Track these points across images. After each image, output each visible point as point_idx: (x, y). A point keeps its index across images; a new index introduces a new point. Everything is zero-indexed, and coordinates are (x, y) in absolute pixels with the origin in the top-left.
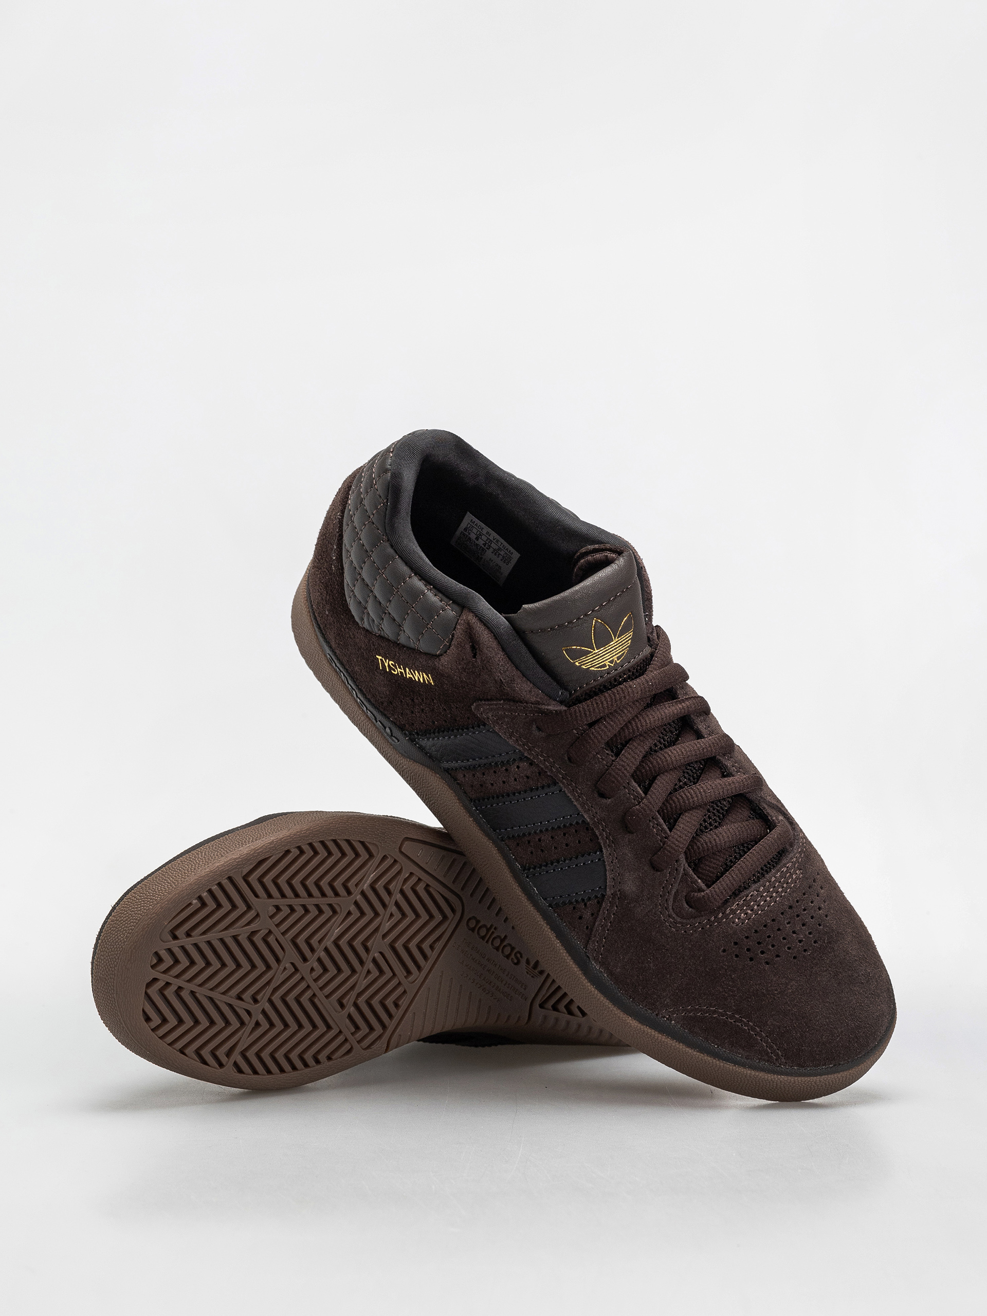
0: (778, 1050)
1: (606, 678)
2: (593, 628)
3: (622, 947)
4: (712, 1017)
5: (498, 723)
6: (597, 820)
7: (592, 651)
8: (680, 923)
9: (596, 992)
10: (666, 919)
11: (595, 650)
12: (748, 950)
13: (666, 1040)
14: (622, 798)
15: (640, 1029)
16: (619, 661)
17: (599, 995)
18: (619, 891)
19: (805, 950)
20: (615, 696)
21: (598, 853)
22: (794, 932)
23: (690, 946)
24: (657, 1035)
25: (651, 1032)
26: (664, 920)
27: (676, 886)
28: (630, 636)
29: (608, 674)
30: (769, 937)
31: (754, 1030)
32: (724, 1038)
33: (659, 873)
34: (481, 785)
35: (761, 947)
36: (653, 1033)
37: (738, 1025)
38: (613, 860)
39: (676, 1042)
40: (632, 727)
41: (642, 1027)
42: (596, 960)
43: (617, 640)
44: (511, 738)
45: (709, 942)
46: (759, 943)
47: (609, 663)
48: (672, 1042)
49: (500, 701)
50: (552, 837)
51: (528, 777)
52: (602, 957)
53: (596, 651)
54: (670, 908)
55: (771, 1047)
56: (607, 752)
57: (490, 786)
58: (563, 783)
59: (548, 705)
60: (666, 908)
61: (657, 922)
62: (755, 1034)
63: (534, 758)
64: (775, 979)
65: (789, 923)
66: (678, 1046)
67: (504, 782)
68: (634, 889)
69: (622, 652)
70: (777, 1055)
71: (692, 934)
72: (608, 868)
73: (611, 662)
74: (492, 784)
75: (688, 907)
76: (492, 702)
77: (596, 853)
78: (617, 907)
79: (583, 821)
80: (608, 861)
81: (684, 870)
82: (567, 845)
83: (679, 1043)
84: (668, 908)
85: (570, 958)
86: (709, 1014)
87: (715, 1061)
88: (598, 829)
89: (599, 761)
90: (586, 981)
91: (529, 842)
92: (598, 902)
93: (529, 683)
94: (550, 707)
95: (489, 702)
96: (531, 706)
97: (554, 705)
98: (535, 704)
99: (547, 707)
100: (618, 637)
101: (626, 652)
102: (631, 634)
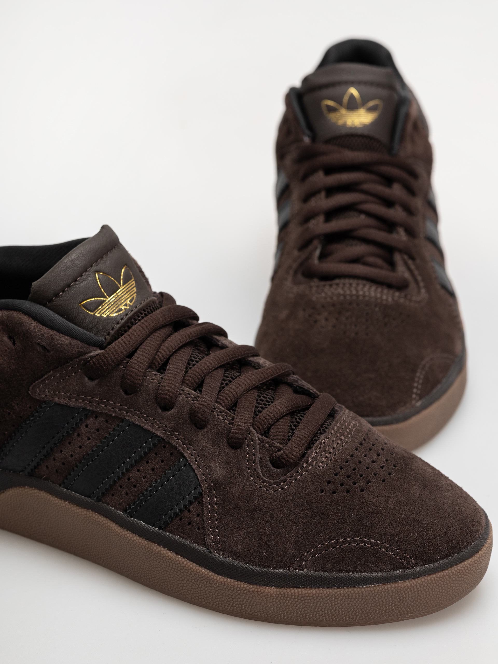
0: (405, 554)
2: (98, 280)
3: (234, 527)
4: (337, 549)
5: (56, 395)
6: (169, 432)
7: (105, 299)
8: (274, 483)
9: (229, 580)
10: (261, 486)
11: (107, 298)
12: (342, 485)
13: (306, 592)
14: (182, 403)
15: (280, 592)
16: (132, 304)
17: (232, 581)
18: (212, 482)
19: (390, 474)
21: (181, 460)
22: (373, 462)
23: (291, 498)
24: (296, 591)
25: (290, 592)
26: (260, 487)
27: (258, 455)
28: (133, 284)
29: (126, 315)
30: (354, 470)
31: (376, 544)
32: (355, 562)
33: (239, 450)
34: (64, 464)
35: (351, 479)
36: (293, 591)
37: (361, 546)
38: (196, 458)
39: (316, 589)
41: (281, 590)
42: (218, 550)
43: (123, 287)
44: (71, 401)
45: (306, 488)
46: (348, 477)
47: (124, 307)
48: (311, 591)
49: (50, 372)
50: (138, 471)
51: (98, 430)
52: (221, 545)
53: (109, 299)
54: (261, 474)
55: (398, 554)
56: (154, 373)
57: (70, 459)
58: (129, 416)
59: (90, 352)
60: (257, 477)
61: (255, 491)
62: (379, 548)
63: (96, 408)
64: (375, 500)
65: (365, 456)
66: (318, 592)
67: (80, 447)
68: (224, 473)
69: (132, 297)
70: (406, 559)
71: (289, 488)
72: (194, 467)
73: (126, 305)
74: (72, 456)
75: (276, 469)
76: (44, 378)
77: (179, 461)
78: (216, 497)
79: (159, 441)
80: (192, 462)
81: (259, 439)
82: (153, 470)
83: (318, 589)
84: (259, 475)
85: (194, 564)
86: (333, 548)
87: (355, 589)
88: (173, 440)
89: (151, 382)
90: (216, 575)
91: (121, 487)
92: (199, 503)
93: (66, 337)
94: (92, 354)
95: (42, 379)
96: (77, 361)
97: (94, 351)
98: (79, 356)
99: (89, 355)
100: (123, 285)
101: (135, 296)
102: (134, 282)
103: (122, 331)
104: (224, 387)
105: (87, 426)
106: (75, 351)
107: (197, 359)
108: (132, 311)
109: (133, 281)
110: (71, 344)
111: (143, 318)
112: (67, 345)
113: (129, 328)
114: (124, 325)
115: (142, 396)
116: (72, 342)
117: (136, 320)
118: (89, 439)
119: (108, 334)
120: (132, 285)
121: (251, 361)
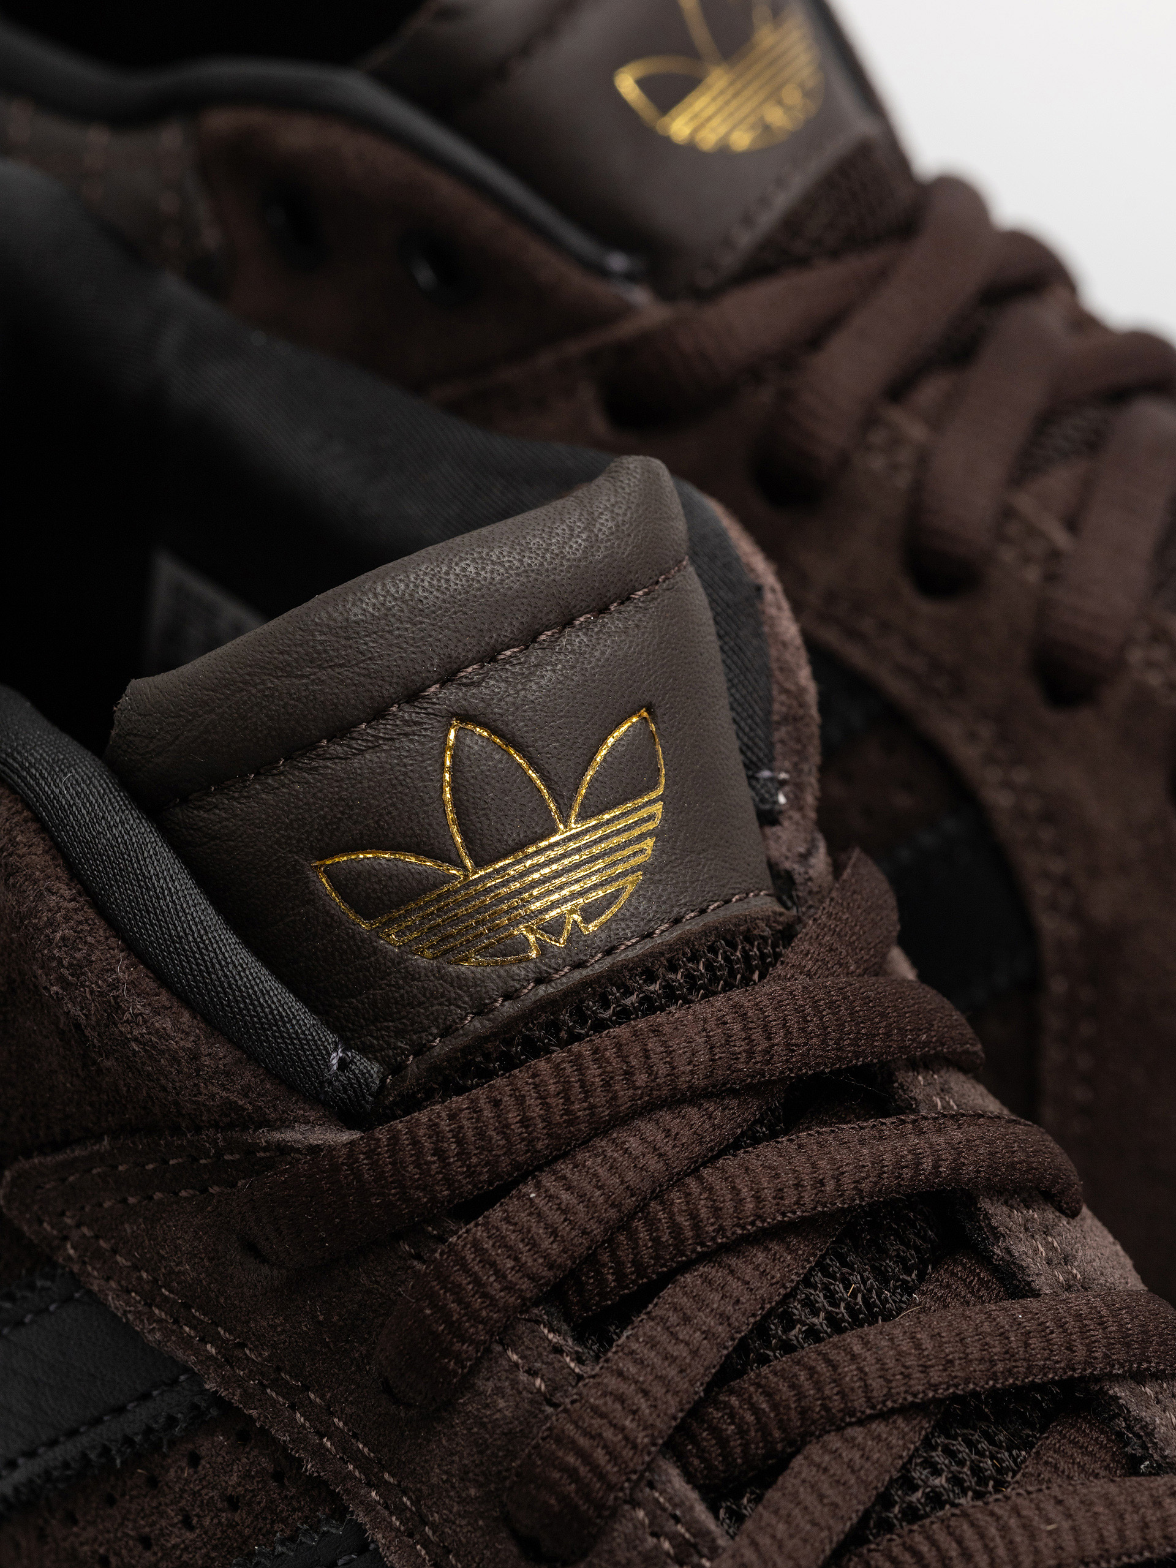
1: (528, 1003)
7: (452, 870)
11: (464, 868)
16: (592, 927)
20: (581, 1070)
28: (651, 817)
29: (539, 981)
40: (671, 1216)
43: (575, 828)
44: (150, 1315)
47: (539, 933)
49: (99, 1139)
53: (477, 874)
56: (555, 1339)
59: (285, 1124)
63: (247, 1398)
69: (610, 889)
93: (186, 1017)
94: (289, 1136)
95: (60, 1157)
96: (215, 1142)
97: (307, 1122)
98: (231, 1126)
99: (277, 1136)
100: (583, 817)
101: (630, 888)
102: (658, 808)
103: (487, 1056)
104: (886, 1526)
105: (194, 1460)
106: (213, 1097)
107: (819, 1321)
108: (580, 965)
109: (654, 801)
110: (195, 1057)
111: (624, 1015)
112: (175, 1059)
113: (535, 1049)
114: (506, 1031)
115: (449, 1440)
116: (204, 1049)
117: (580, 1016)
118: (187, 1523)
119: (420, 1050)
120: (644, 821)
121: (1116, 1398)
